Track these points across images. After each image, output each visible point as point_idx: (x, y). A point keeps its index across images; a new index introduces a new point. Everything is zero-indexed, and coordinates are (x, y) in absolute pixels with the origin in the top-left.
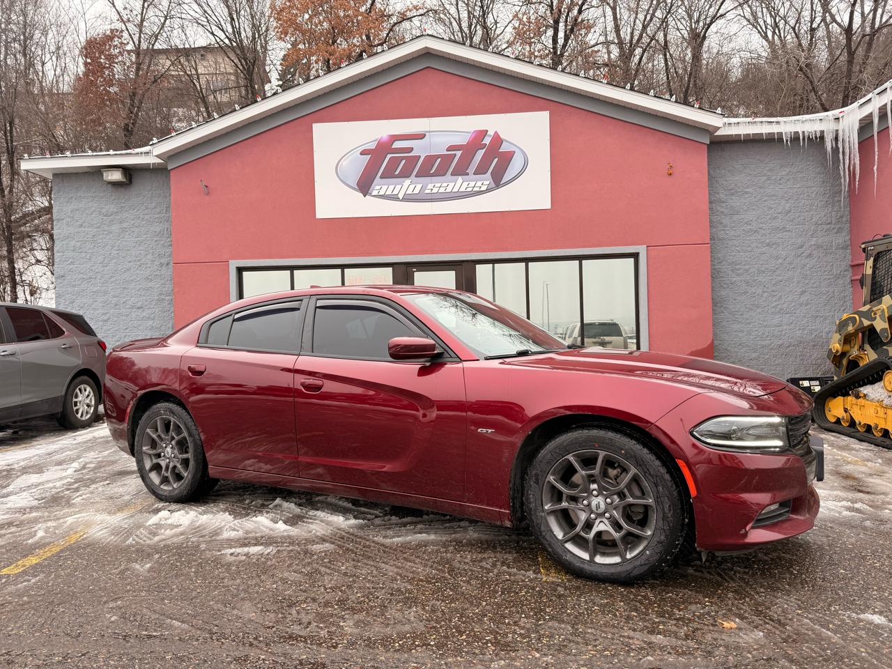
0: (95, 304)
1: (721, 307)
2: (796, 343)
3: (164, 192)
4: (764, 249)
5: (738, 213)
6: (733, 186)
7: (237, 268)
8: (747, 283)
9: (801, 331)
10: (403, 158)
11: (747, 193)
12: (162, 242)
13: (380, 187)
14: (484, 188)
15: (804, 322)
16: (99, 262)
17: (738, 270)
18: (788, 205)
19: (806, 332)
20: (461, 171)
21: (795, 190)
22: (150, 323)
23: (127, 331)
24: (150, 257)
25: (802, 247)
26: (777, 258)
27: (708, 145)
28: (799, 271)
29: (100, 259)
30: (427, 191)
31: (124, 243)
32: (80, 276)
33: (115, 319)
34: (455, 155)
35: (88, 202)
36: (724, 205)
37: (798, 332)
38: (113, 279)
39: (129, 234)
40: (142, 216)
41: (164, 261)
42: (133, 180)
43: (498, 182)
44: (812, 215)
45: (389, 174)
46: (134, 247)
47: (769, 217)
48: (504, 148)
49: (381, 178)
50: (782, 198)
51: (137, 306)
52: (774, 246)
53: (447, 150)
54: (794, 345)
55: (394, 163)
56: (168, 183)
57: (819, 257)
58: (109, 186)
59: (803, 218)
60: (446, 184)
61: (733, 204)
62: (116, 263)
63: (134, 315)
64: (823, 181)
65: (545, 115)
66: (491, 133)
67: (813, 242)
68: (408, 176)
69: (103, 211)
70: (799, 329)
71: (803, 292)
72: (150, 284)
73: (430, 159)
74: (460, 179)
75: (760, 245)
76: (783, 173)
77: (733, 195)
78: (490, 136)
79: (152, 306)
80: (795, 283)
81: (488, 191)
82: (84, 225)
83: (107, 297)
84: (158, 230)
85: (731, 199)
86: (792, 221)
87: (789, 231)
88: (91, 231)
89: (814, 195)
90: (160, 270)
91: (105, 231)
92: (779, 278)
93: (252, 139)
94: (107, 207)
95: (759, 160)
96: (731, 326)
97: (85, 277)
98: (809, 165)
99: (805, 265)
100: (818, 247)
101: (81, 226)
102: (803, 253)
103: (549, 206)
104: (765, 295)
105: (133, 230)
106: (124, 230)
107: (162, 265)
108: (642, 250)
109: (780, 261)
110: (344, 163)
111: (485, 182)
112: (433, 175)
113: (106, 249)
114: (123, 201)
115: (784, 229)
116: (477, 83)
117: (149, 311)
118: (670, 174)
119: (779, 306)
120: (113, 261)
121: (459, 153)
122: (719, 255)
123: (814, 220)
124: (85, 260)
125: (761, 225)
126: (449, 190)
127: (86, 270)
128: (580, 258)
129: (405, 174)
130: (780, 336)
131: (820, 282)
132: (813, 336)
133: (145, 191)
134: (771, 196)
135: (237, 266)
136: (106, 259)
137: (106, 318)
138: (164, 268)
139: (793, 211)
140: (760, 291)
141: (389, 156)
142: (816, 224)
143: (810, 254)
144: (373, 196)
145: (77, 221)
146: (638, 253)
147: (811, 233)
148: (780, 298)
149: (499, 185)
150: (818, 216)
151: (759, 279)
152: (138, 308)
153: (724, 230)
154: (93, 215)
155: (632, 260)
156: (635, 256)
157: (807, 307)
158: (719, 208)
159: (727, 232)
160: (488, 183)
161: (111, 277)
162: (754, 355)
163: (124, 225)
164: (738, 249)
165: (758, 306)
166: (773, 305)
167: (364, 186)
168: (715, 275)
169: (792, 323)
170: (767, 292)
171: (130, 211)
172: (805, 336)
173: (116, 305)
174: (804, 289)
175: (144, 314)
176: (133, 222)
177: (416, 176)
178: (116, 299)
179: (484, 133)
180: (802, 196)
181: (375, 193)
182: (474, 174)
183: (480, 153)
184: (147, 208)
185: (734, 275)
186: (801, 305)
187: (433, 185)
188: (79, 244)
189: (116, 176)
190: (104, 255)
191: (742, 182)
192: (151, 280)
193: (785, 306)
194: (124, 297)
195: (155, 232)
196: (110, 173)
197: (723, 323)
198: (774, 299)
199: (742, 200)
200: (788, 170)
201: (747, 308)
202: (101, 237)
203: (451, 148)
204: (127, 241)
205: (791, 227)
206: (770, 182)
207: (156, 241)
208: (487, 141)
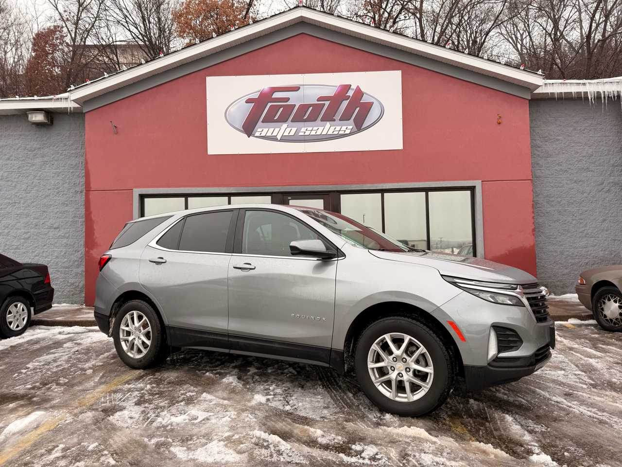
0: (18, 224)
1: (539, 231)
2: (599, 261)
3: (80, 132)
4: (572, 185)
5: (551, 156)
6: (547, 134)
7: (140, 195)
8: (559, 212)
9: (603, 252)
10: (281, 106)
11: (558, 140)
12: (77, 174)
13: (262, 129)
14: (348, 132)
15: (605, 245)
16: (22, 189)
17: (552, 201)
18: (591, 150)
19: (607, 252)
20: (329, 117)
21: (596, 138)
22: (65, 241)
23: (45, 247)
24: (66, 185)
25: (602, 184)
26: (583, 193)
27: (529, 100)
28: (600, 203)
29: (24, 186)
30: (300, 134)
31: (45, 174)
32: (6, 201)
33: (35, 237)
34: (324, 104)
35: (15, 140)
36: (540, 149)
37: (601, 253)
38: (34, 204)
39: (50, 167)
40: (61, 152)
41: (79, 189)
42: (55, 122)
43: (359, 127)
44: (610, 158)
45: (269, 119)
46: (53, 177)
47: (576, 159)
48: (365, 99)
49: (262, 122)
50: (586, 144)
51: (54, 226)
52: (580, 183)
53: (318, 100)
54: (598, 263)
55: (274, 110)
56: (84, 125)
57: (616, 192)
58: (34, 126)
59: (602, 161)
60: (316, 128)
61: (547, 149)
62: (37, 190)
63: (51, 234)
64: (618, 132)
65: (398, 73)
66: (354, 87)
67: (611, 179)
68: (285, 121)
69: (28, 147)
70: (602, 250)
71: (604, 220)
72: (66, 209)
73: (304, 108)
74: (328, 124)
75: (569, 182)
76: (587, 125)
77: (546, 141)
78: (353, 89)
79: (67, 227)
80: (598, 213)
81: (351, 134)
82: (11, 158)
83: (28, 218)
84: (74, 163)
85: (546, 145)
86: (594, 163)
87: (592, 171)
88: (17, 164)
89: (610, 143)
90: (75, 197)
91: (29, 163)
92: (585, 209)
93: (155, 89)
94: (32, 143)
95: (567, 114)
96: (547, 247)
97: (11, 201)
98: (606, 119)
99: (605, 199)
100: (615, 184)
101: (9, 159)
102: (603, 189)
103: (401, 147)
104: (574, 222)
105: (53, 163)
106: (45, 163)
107: (76, 192)
108: (478, 184)
109: (585, 195)
110: (232, 110)
111: (348, 127)
112: (305, 121)
113: (29, 178)
114: (45, 139)
115: (588, 170)
116: (342, 47)
117: (65, 231)
118: (500, 123)
119: (585, 232)
120: (35, 189)
121: (327, 103)
122: (537, 190)
123: (612, 162)
124: (11, 188)
125: (570, 166)
126: (319, 133)
127: (11, 196)
128: (427, 190)
129: (283, 119)
130: (587, 255)
131: (617, 213)
132: (613, 256)
133: (63, 131)
134: (576, 143)
135: (140, 193)
136: (29, 187)
137: (27, 236)
138: (78, 195)
139: (594, 155)
140: (570, 219)
141: (270, 104)
142: (613, 165)
143: (609, 190)
144: (256, 137)
145: (5, 155)
146: (475, 187)
147: (609, 173)
148: (586, 225)
149: (360, 129)
150: (614, 160)
151: (569, 209)
152: (55, 228)
153: (540, 169)
154: (19, 150)
155: (468, 193)
156: (472, 189)
157: (607, 233)
158: (536, 152)
159: (543, 171)
160: (351, 127)
161: (33, 202)
162: (566, 271)
163: (45, 159)
164: (551, 184)
165: (568, 231)
166: (580, 230)
167: (249, 128)
168: (535, 205)
169: (596, 245)
170: (575, 220)
171: (51, 148)
172: (606, 256)
173: (36, 225)
174: (604, 218)
175: (60, 233)
176: (53, 156)
177: (292, 121)
178: (37, 221)
179: (348, 87)
180: (601, 143)
181: (257, 134)
182: (340, 120)
183: (345, 104)
184: (65, 145)
185: (549, 206)
186: (603, 230)
187: (306, 128)
188: (6, 174)
189: (40, 118)
190: (27, 184)
191: (554, 132)
192: (67, 205)
193: (590, 231)
194: (44, 219)
195: (72, 165)
196: (34, 115)
197: (541, 245)
198: (581, 225)
199: (554, 146)
200: (590, 122)
201: (559, 233)
202: (25, 168)
203: (320, 99)
204: (47, 172)
205: (593, 168)
206: (576, 132)
207: (72, 172)
208: (350, 93)
